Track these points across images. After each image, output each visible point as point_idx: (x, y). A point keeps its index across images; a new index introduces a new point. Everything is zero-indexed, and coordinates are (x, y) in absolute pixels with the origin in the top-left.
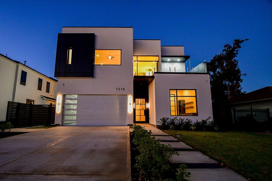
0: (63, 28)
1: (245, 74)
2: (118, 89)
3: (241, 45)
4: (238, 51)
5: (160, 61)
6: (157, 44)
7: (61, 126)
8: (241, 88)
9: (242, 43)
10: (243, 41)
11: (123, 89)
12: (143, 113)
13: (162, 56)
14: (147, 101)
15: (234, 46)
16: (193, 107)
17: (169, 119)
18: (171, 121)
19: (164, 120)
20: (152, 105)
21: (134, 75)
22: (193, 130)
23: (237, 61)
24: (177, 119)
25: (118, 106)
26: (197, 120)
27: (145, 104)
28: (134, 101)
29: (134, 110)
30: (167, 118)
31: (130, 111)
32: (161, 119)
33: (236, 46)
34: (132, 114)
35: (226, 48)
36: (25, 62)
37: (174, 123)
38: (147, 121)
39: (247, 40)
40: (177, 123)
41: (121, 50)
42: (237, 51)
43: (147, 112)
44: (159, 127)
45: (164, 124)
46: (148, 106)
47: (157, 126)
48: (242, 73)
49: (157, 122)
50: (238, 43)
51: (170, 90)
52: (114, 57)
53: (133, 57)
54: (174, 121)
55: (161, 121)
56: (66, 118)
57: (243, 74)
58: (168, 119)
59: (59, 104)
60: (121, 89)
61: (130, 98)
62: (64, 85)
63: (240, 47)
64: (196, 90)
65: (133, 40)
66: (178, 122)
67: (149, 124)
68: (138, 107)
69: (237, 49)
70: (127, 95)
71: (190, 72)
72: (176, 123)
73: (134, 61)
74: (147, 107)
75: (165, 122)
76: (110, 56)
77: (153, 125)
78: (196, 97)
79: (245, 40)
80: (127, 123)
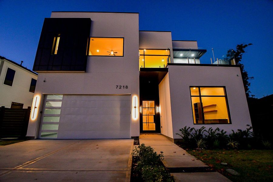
0: (52, 13)
1: (252, 77)
2: (119, 87)
3: (244, 49)
4: (242, 56)
5: (172, 56)
6: (167, 36)
7: (36, 139)
8: (249, 91)
9: (246, 47)
10: (246, 46)
11: (125, 87)
12: (152, 119)
13: (174, 50)
14: (157, 104)
15: (237, 51)
16: (217, 111)
17: (194, 129)
18: (196, 132)
19: (185, 131)
20: (165, 109)
21: (140, 67)
22: (235, 148)
23: (243, 65)
24: (205, 130)
25: (118, 110)
26: (233, 131)
27: (155, 108)
28: (141, 104)
29: (141, 116)
30: (189, 128)
31: (135, 117)
32: (180, 130)
33: (239, 51)
34: (137, 121)
35: (230, 53)
36: (22, 62)
37: (202, 135)
38: (158, 130)
39: (251, 44)
40: (206, 136)
41: (124, 38)
42: (240, 55)
43: (157, 118)
44: (177, 142)
45: (185, 138)
46: (159, 109)
47: (175, 140)
48: (249, 76)
49: (175, 133)
50: (241, 48)
51: (191, 87)
52: (117, 53)
53: (140, 50)
54: (201, 133)
55: (180, 133)
56: (44, 127)
57: (250, 78)
58: (192, 129)
59: (35, 107)
60: (122, 87)
61: (135, 99)
62: (45, 81)
63: (243, 52)
64: (224, 87)
65: (139, 31)
66: (208, 134)
67: (161, 134)
68: (145, 112)
69: (240, 53)
70: (130, 95)
71: (214, 64)
72: (204, 136)
73: (140, 55)
74: (157, 111)
75: (189, 134)
76: (112, 52)
77: (169, 138)
78: (226, 96)
79: (249, 45)
80: (131, 135)
